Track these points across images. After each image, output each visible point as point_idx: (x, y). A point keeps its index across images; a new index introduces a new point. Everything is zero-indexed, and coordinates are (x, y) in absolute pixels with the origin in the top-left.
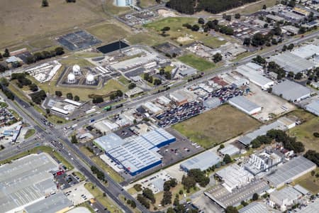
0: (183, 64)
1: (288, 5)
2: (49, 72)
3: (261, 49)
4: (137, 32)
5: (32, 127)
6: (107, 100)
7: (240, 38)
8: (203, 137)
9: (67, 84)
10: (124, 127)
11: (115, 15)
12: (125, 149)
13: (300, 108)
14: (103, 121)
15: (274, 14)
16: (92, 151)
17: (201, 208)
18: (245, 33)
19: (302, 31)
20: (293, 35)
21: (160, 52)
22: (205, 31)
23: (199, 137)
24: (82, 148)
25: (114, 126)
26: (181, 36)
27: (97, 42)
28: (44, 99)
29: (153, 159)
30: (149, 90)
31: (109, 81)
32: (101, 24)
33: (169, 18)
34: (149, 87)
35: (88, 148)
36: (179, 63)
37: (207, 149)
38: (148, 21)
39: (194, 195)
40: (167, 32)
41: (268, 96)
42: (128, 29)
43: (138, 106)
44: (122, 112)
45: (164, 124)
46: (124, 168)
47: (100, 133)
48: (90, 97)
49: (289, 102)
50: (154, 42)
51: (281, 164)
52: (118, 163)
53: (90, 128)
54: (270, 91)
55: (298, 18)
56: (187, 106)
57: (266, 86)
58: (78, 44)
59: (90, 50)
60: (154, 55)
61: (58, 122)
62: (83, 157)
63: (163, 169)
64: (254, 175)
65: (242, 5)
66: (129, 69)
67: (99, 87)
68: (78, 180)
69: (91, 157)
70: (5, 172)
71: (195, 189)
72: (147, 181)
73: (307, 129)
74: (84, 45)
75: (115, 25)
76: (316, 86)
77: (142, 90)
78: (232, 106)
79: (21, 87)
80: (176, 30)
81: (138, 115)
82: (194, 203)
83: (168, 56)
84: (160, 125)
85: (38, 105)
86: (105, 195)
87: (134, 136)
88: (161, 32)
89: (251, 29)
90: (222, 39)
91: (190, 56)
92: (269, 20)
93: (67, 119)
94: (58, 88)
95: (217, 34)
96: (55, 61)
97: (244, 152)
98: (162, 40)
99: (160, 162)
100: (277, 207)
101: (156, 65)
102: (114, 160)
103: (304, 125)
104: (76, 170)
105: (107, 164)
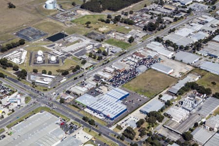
0: (110, 46)
1: (159, 4)
2: (21, 56)
3: (156, 33)
4: (69, 26)
5: (27, 95)
6: (71, 73)
7: (138, 26)
8: (145, 91)
9: (37, 64)
10: (91, 89)
11: (48, 15)
12: (99, 103)
13: (196, 67)
14: (76, 87)
15: (153, 10)
16: (77, 107)
17: (166, 136)
18: (140, 23)
19: (176, 20)
20: (171, 22)
21: (91, 38)
22: (115, 23)
23: (143, 91)
24: (69, 105)
25: (84, 89)
26: (100, 27)
27: (44, 35)
28: (26, 76)
29: (121, 108)
30: (96, 64)
31: (66, 60)
32: (41, 22)
33: (86, 15)
34: (95, 62)
35: (73, 105)
36: (108, 45)
37: (152, 98)
38: (73, 19)
39: (157, 127)
40: (90, 25)
41: (173, 62)
42: (62, 25)
43: (94, 74)
44: (85, 80)
45: (116, 85)
46: (105, 116)
47: (77, 95)
48: (58, 71)
49: (188, 64)
50: (84, 32)
51: (202, 103)
52: (99, 113)
53: (69, 92)
54: (173, 58)
55: (169, 12)
56: (125, 72)
57: (170, 56)
58: (32, 36)
59: (42, 40)
60: (88, 41)
61: (44, 90)
62: (73, 111)
63: (130, 114)
64: (190, 111)
65: (130, 5)
66: (75, 51)
67: (61, 64)
68: (77, 127)
69: (79, 111)
70: (25, 127)
71: (156, 124)
72: (123, 123)
73: (206, 80)
74: (37, 37)
75: (52, 22)
76: (200, 54)
77: (92, 64)
78: (154, 70)
79: (5, 69)
80: (95, 23)
81: (97, 81)
82: (159, 133)
83: (98, 40)
84: (114, 86)
85: (24, 80)
86: (100, 135)
87: (101, 95)
88: (86, 25)
89: (143, 20)
90: (128, 28)
91: (112, 40)
92: (152, 14)
93: (49, 87)
94: (32, 67)
95: (123, 25)
96: (21, 49)
97: (175, 98)
98: (89, 31)
99: (126, 110)
100: (211, 129)
101: (92, 47)
102: (95, 111)
103: (203, 78)
104: (72, 121)
105: (91, 115)
